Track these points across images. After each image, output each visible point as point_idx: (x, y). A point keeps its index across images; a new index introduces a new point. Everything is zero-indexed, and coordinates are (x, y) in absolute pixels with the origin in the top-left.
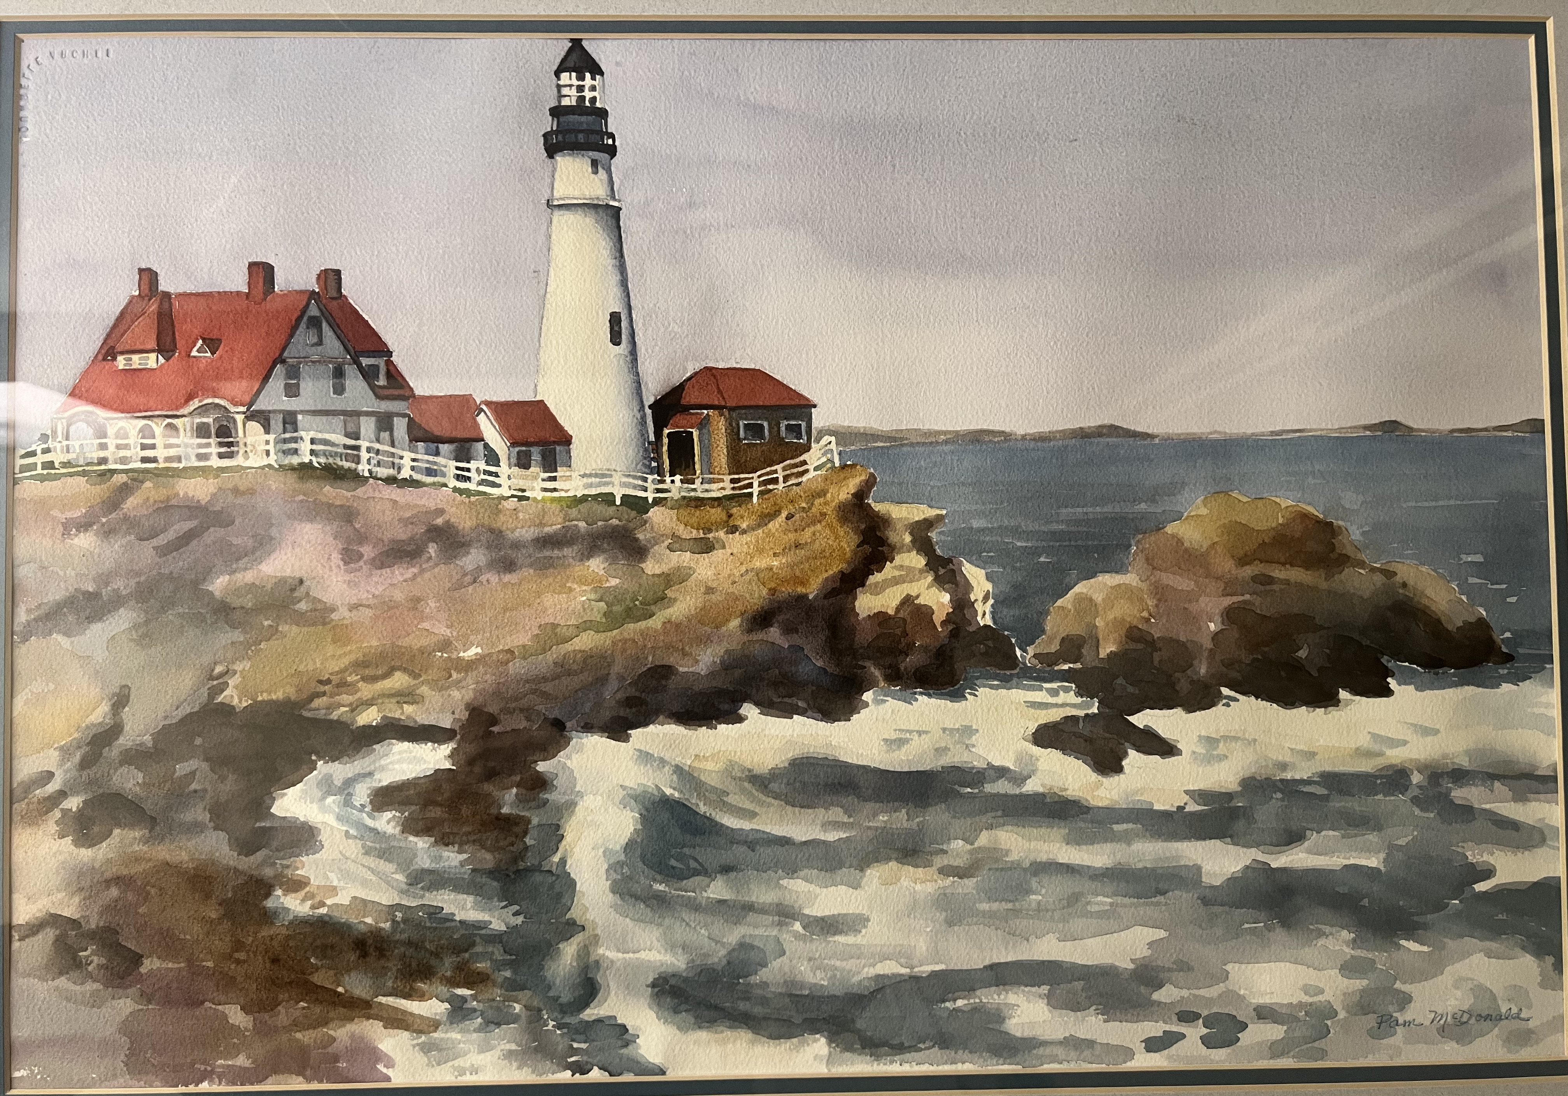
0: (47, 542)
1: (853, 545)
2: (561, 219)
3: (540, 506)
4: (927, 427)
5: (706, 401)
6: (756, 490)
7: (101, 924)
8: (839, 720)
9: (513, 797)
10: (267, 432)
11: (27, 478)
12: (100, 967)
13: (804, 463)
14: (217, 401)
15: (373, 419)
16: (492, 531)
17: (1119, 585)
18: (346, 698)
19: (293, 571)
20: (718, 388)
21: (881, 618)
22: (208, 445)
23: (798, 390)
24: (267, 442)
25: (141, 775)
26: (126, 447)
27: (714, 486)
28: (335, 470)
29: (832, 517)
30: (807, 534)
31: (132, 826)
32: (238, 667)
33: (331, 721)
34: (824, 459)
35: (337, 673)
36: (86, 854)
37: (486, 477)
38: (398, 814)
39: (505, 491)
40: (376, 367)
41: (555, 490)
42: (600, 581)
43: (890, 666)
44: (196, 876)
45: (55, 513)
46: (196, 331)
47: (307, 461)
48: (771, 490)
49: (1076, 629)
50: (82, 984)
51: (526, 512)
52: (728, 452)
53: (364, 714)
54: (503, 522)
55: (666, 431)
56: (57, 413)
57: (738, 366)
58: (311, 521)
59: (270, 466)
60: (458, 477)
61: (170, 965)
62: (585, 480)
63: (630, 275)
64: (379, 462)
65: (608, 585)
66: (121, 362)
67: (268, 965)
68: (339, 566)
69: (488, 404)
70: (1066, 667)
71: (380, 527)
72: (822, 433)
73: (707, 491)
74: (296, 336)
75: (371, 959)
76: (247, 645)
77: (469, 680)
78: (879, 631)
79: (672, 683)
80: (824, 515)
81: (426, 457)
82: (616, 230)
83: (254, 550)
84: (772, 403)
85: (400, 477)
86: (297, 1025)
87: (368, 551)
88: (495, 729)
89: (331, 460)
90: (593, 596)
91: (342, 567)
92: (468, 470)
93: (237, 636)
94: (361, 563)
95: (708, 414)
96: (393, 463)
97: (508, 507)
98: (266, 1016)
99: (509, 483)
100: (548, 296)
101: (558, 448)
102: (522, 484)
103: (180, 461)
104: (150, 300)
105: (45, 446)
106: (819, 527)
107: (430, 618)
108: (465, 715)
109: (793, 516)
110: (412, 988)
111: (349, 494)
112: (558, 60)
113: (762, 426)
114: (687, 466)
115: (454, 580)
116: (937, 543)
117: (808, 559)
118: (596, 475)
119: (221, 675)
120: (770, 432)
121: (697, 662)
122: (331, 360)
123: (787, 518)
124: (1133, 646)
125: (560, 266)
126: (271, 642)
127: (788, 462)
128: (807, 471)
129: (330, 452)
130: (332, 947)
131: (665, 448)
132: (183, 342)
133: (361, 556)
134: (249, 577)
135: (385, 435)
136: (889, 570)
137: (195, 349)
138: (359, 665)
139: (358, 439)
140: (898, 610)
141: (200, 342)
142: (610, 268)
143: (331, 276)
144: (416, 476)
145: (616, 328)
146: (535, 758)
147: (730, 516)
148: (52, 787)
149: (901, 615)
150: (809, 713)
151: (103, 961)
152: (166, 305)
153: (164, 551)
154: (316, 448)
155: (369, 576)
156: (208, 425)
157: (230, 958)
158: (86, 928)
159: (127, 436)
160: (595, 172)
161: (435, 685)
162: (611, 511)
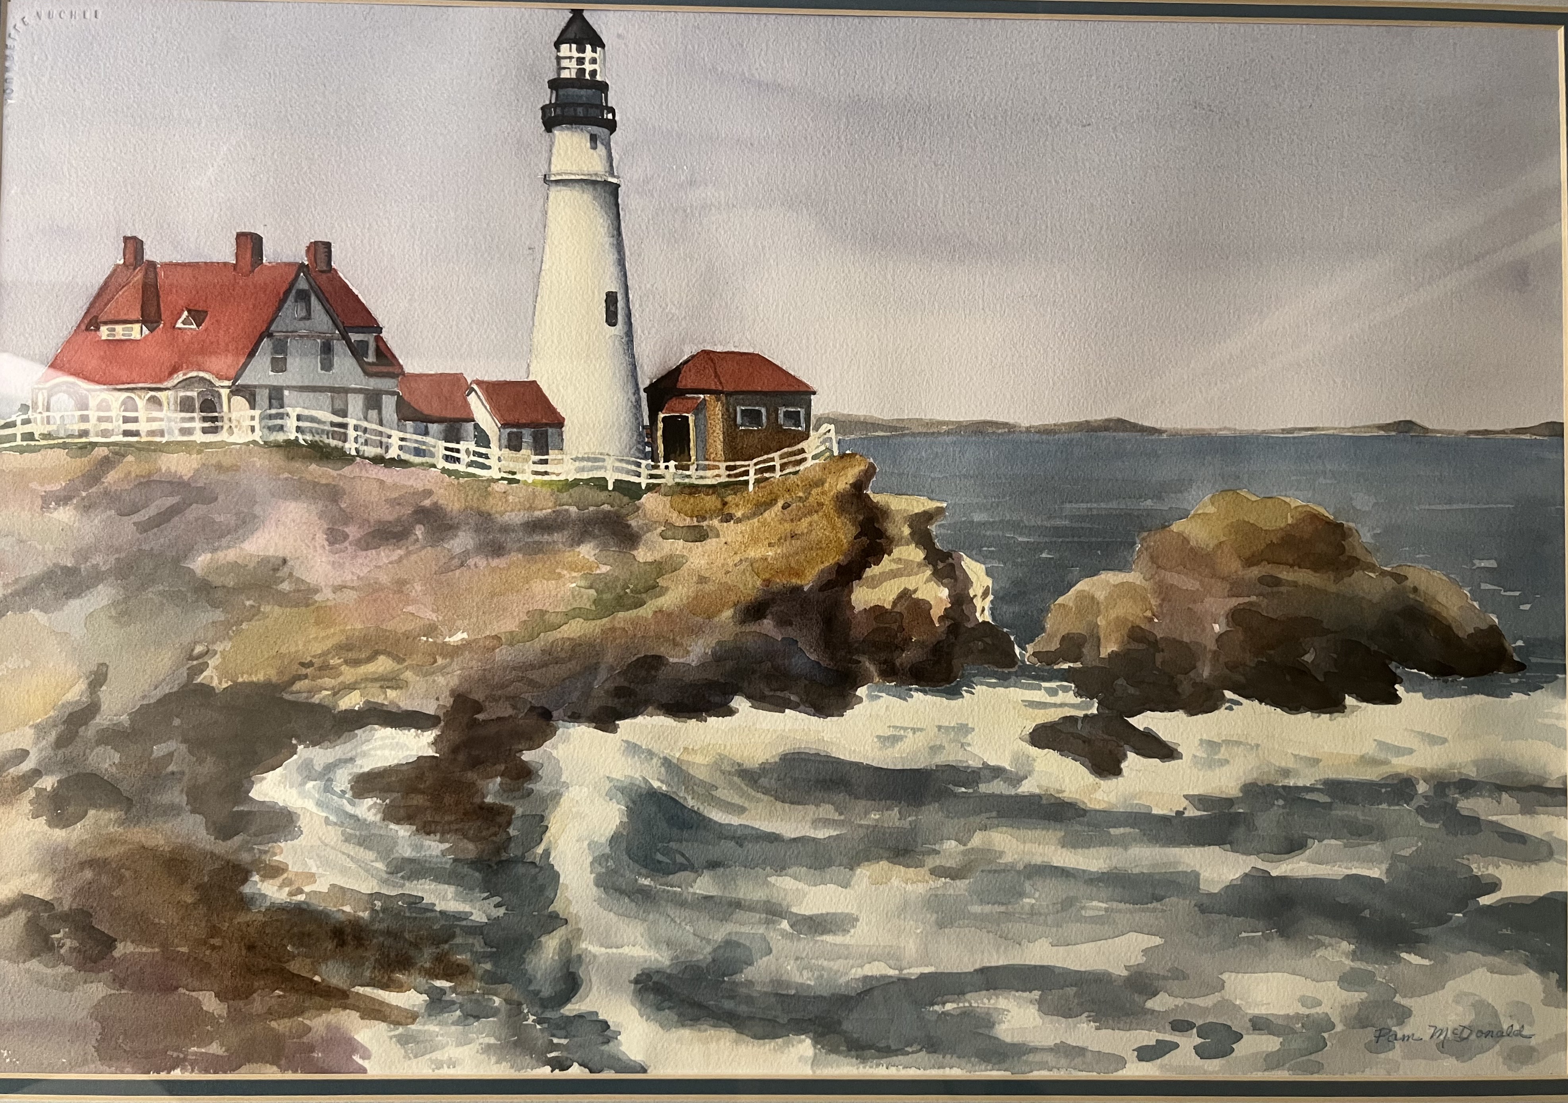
0: (26, 515)
1: (850, 537)
2: (558, 195)
3: (530, 489)
4: (928, 417)
5: (703, 386)
6: (752, 478)
7: (74, 906)
8: (832, 716)
9: (497, 787)
10: (253, 407)
11: (6, 449)
12: (72, 950)
13: (803, 451)
14: (202, 374)
15: (361, 396)
16: (480, 514)
17: (1122, 583)
18: (328, 682)
19: (275, 551)
20: (716, 372)
21: (877, 612)
22: (192, 419)
23: (797, 376)
24: (253, 418)
25: (117, 755)
26: (108, 419)
27: (709, 473)
28: (321, 447)
29: (829, 507)
30: (804, 524)
31: (107, 807)
32: (219, 647)
33: (313, 705)
34: (823, 448)
35: (320, 656)
36: (59, 835)
37: (476, 459)
38: (379, 801)
39: (494, 474)
40: (365, 344)
41: (546, 473)
42: (591, 569)
43: (885, 662)
44: (172, 859)
45: (34, 485)
46: (181, 302)
47: (292, 438)
48: (767, 479)
49: (1078, 628)
50: (53, 967)
51: (515, 496)
52: (724, 438)
53: (346, 699)
54: (493, 505)
55: (661, 415)
56: (38, 383)
57: (737, 350)
58: (296, 498)
59: (255, 442)
60: (447, 458)
61: (144, 950)
62: (577, 464)
63: (627, 253)
64: (366, 441)
65: (598, 572)
66: (104, 332)
67: (244, 952)
68: (323, 547)
69: (479, 383)
70: (1065, 666)
71: (367, 507)
72: (820, 421)
73: (701, 477)
74: (284, 309)
75: (349, 949)
76: (228, 625)
77: (455, 666)
78: (875, 625)
79: (662, 674)
80: (821, 505)
81: (415, 437)
82: (614, 207)
83: (237, 528)
84: (771, 389)
85: (388, 456)
86: (271, 1014)
87: (353, 531)
88: (480, 717)
89: (317, 438)
90: (583, 583)
91: (327, 548)
92: (458, 451)
93: (219, 615)
94: (347, 544)
95: (704, 399)
96: (381, 443)
97: (498, 489)
98: (241, 1003)
99: (500, 464)
100: (543, 273)
101: (550, 430)
102: (512, 466)
103: (162, 435)
104: (135, 269)
105: (25, 416)
106: (815, 517)
107: (415, 601)
108: (448, 702)
109: (789, 506)
110: (389, 978)
111: (334, 473)
112: (558, 32)
113: (759, 412)
114: (682, 452)
115: (441, 564)
116: (936, 536)
117: (804, 549)
118: (588, 459)
119: (201, 655)
120: (768, 418)
121: (688, 652)
122: (320, 334)
123: (784, 508)
124: (1134, 646)
125: (556, 243)
126: (253, 623)
127: (786, 450)
128: (804, 460)
129: (317, 429)
130: (309, 935)
131: (660, 433)
132: (168, 313)
133: (346, 537)
134: (230, 555)
135: (373, 414)
136: (886, 563)
137: (180, 321)
138: (342, 647)
139: (345, 416)
140: (895, 603)
141: (186, 313)
142: (607, 246)
143: (322, 250)
144: (405, 456)
145: (612, 309)
146: (520, 747)
147: (725, 503)
148: (27, 766)
149: (897, 610)
150: (802, 707)
151: (76, 944)
152: (151, 275)
153: (144, 528)
154: (303, 424)
155: (354, 557)
156: (192, 398)
157: (205, 943)
158: (58, 909)
159: (108, 409)
160: (594, 147)
161: (419, 670)
162: (603, 495)
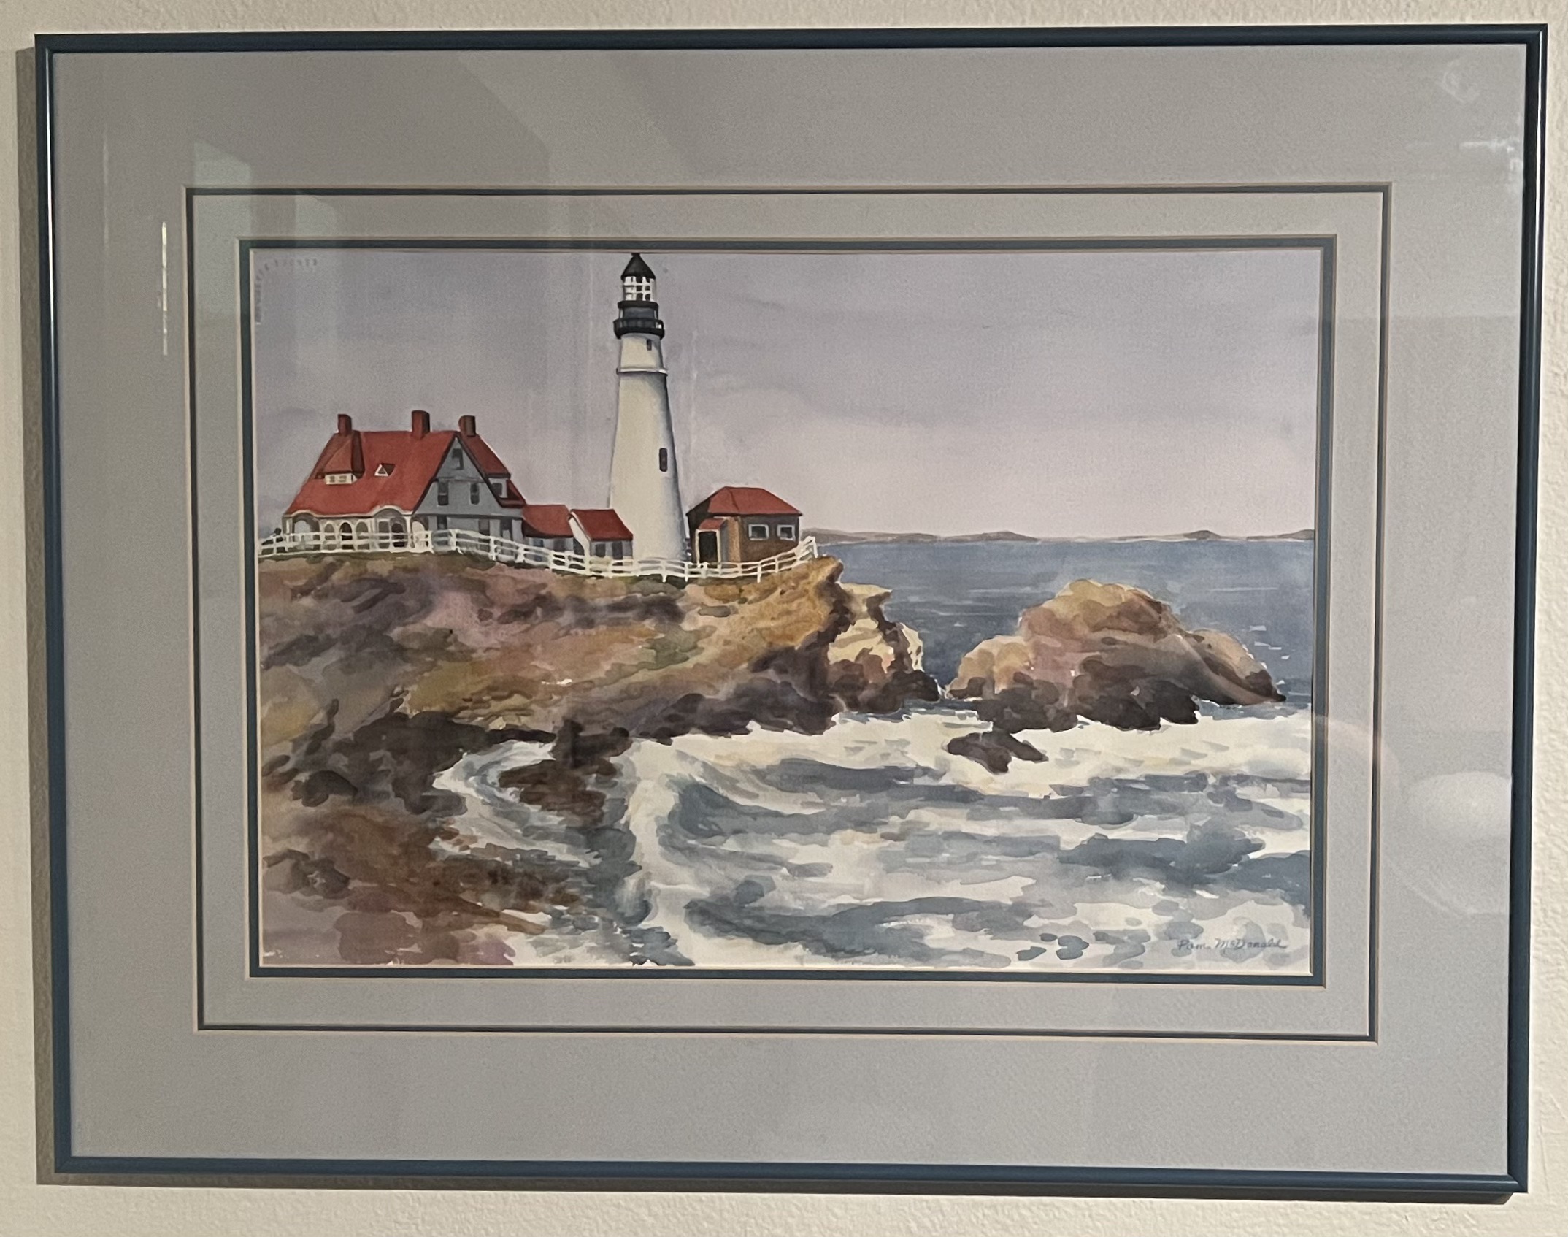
0: (282, 602)
1: (827, 613)
2: (627, 383)
3: (611, 583)
4: (878, 532)
5: (725, 511)
6: (759, 573)
7: (323, 857)
9: (594, 780)
10: (427, 529)
11: (267, 558)
12: (322, 885)
13: (793, 555)
14: (392, 507)
15: (498, 521)
16: (578, 599)
17: (1009, 644)
18: (484, 711)
19: (445, 625)
20: (734, 500)
21: (845, 664)
22: (387, 538)
23: (789, 504)
24: (427, 536)
25: (346, 759)
26: (333, 538)
27: (731, 570)
28: (473, 556)
29: (812, 593)
30: (794, 606)
31: (341, 793)
32: (409, 689)
33: (471, 726)
34: (807, 552)
35: (476, 694)
36: (312, 810)
37: (575, 562)
38: (517, 789)
39: (587, 572)
40: (500, 485)
41: (621, 572)
42: (652, 635)
43: (851, 698)
45: (286, 582)
46: (378, 459)
47: (454, 549)
48: (769, 574)
49: (979, 674)
50: (312, 895)
51: (602, 587)
52: (740, 547)
53: (495, 722)
54: (586, 594)
55: (698, 531)
56: (287, 513)
57: (748, 486)
58: (457, 590)
59: (429, 552)
60: (556, 562)
61: (368, 885)
62: (642, 565)
63: (674, 424)
64: (502, 551)
65: (657, 638)
66: (328, 479)
67: (432, 887)
68: (476, 622)
69: (575, 511)
70: (971, 699)
71: (504, 596)
72: (806, 534)
73: (725, 573)
74: (446, 463)
75: (499, 884)
76: (415, 674)
77: (564, 700)
78: (844, 673)
79: (700, 707)
80: (806, 591)
81: (535, 548)
82: (664, 390)
83: (418, 610)
84: (771, 513)
85: (517, 561)
86: (450, 926)
87: (497, 612)
88: (582, 734)
89: (470, 549)
90: (648, 645)
91: (479, 623)
92: (563, 557)
93: (408, 668)
94: (491, 620)
95: (726, 520)
96: (512, 552)
97: (590, 583)
98: (431, 920)
99: (590, 566)
100: (617, 437)
101: (624, 543)
102: (601, 567)
103: (368, 548)
104: (346, 437)
105: (278, 537)
106: (803, 600)
107: (538, 658)
108: (560, 724)
109: (785, 592)
110: (527, 905)
111: (482, 573)
112: (624, 269)
113: (764, 528)
114: (712, 556)
115: (554, 633)
116: (885, 613)
117: (795, 622)
118: (650, 562)
119: (398, 694)
120: (770, 533)
121: (718, 692)
122: (469, 479)
123: (781, 593)
124: (1017, 685)
125: (625, 416)
126: (431, 672)
127: (782, 554)
128: (795, 560)
129: (470, 543)
130: (473, 876)
131: (697, 543)
132: (369, 466)
133: (490, 615)
134: (413, 628)
135: (506, 533)
136: (851, 631)
137: (377, 472)
138: (490, 689)
139: (488, 534)
140: (857, 658)
141: (380, 466)
142: (660, 420)
143: (469, 422)
144: (528, 561)
145: (664, 459)
146: (608, 755)
147: (741, 591)
148: (289, 766)
149: (860, 662)
150: (795, 728)
151: (325, 881)
152: (357, 440)
153: (359, 609)
154: (461, 540)
155: (497, 629)
156: (386, 523)
157: (407, 880)
158: (312, 859)
159: (332, 530)
160: (649, 349)
161: (543, 704)
162: (659, 586)
